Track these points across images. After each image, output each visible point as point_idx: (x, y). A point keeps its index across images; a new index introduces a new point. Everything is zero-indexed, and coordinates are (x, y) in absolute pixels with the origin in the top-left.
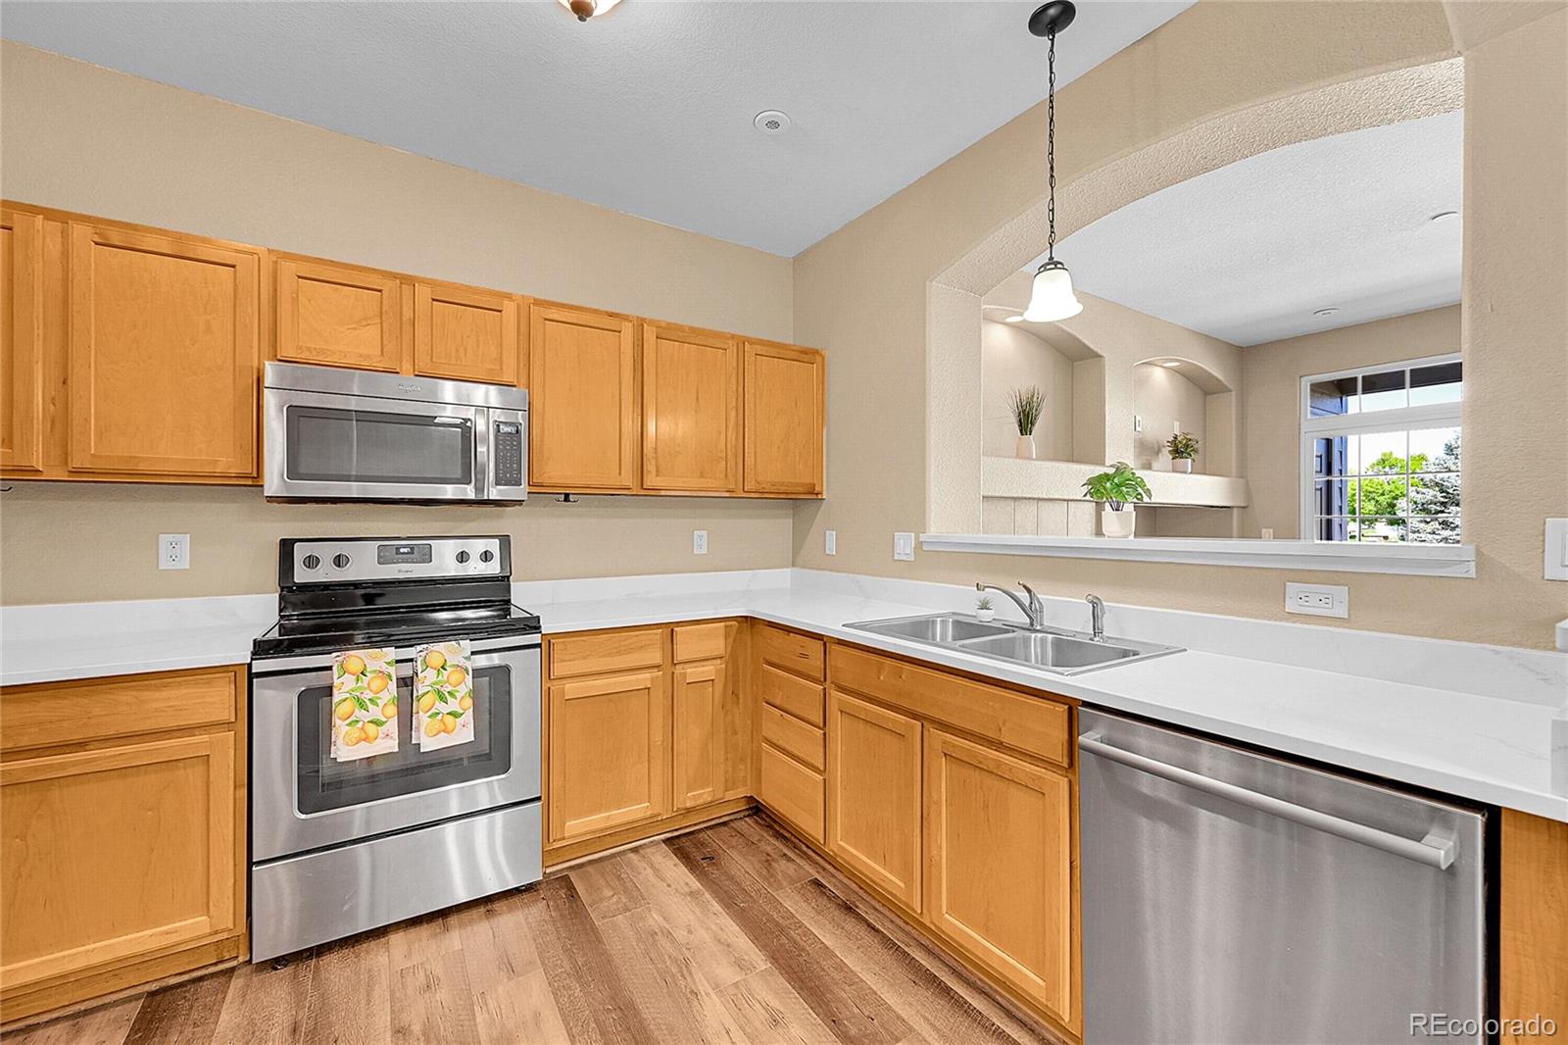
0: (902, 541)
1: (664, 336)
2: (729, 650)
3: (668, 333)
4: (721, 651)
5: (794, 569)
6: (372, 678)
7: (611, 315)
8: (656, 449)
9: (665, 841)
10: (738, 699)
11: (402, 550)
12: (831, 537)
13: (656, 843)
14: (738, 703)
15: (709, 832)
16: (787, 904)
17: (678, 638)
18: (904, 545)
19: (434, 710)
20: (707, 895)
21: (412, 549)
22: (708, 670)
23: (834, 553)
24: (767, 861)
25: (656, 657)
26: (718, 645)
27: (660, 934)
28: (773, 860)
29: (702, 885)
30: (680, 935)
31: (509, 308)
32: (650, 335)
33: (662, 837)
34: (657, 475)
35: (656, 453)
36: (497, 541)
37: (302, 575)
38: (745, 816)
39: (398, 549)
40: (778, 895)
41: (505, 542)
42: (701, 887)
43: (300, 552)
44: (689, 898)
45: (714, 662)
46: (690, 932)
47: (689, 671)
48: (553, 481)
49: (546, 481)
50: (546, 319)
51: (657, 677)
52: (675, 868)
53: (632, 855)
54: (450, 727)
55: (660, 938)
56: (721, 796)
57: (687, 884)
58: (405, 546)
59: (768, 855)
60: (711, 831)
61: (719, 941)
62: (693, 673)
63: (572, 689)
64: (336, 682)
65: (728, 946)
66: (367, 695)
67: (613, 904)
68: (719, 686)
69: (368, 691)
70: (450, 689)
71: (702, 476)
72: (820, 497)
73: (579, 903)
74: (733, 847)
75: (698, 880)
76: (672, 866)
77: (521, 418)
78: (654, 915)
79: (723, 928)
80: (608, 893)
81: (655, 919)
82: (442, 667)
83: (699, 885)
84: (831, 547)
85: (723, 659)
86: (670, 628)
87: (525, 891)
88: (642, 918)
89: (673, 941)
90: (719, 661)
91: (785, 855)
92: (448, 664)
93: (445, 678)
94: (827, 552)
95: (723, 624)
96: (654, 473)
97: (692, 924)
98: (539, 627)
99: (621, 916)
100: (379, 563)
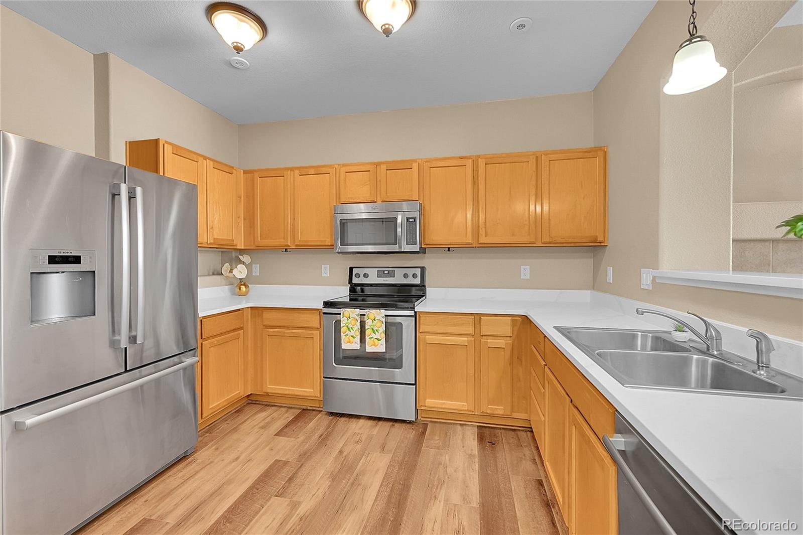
0: (644, 275)
1: (489, 162)
2: (515, 333)
3: (491, 160)
4: (509, 333)
5: (595, 292)
6: (352, 320)
7: (461, 158)
8: (485, 223)
9: (478, 426)
10: (522, 362)
11: (385, 272)
12: (610, 271)
13: (474, 426)
14: (522, 364)
15: (503, 431)
16: (513, 485)
17: (483, 322)
18: (646, 278)
19: (371, 336)
20: (477, 460)
21: (389, 272)
22: (501, 343)
23: (611, 282)
24: (521, 458)
25: (470, 330)
26: (508, 330)
27: (442, 465)
28: (525, 459)
29: (478, 453)
30: (450, 470)
31: (415, 166)
32: (482, 163)
33: (478, 424)
34: (486, 236)
35: (485, 225)
36: (420, 269)
37: (355, 280)
38: (528, 431)
39: (384, 271)
40: (512, 477)
41: (423, 269)
42: (477, 455)
43: (355, 271)
44: (467, 456)
45: (505, 338)
46: (455, 471)
47: (489, 341)
48: (435, 242)
49: (431, 242)
50: (431, 167)
51: (471, 340)
52: (472, 441)
53: (459, 427)
54: (376, 344)
55: (441, 466)
56: (509, 414)
57: (472, 450)
58: (386, 271)
59: (524, 455)
60: (504, 431)
61: (464, 482)
62: (491, 342)
63: (430, 338)
64: (342, 319)
65: (467, 487)
66: (350, 326)
67: (435, 443)
68: (508, 352)
69: (350, 324)
70: (377, 329)
71: (513, 235)
72: (602, 244)
73: (423, 437)
74: (509, 443)
75: (478, 452)
76: (472, 439)
77: (417, 215)
78: (447, 456)
79: (471, 477)
80: (437, 438)
81: (446, 458)
82: (374, 319)
83: (477, 453)
84: (610, 279)
85: (512, 338)
86: (478, 317)
87: (409, 423)
88: (441, 455)
89: (446, 471)
90: (509, 338)
91: (535, 459)
92: (376, 318)
93: (375, 324)
94: (608, 281)
95: (511, 318)
96: (484, 235)
97: (459, 468)
98: (414, 308)
99: (434, 450)
100: (378, 277)
